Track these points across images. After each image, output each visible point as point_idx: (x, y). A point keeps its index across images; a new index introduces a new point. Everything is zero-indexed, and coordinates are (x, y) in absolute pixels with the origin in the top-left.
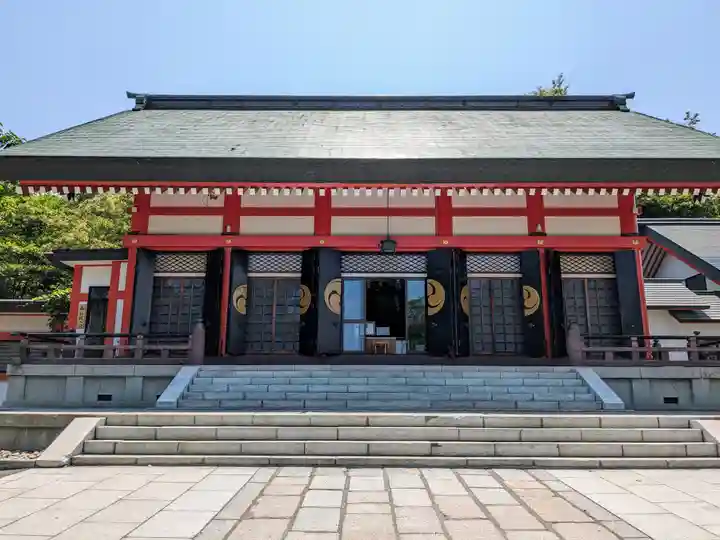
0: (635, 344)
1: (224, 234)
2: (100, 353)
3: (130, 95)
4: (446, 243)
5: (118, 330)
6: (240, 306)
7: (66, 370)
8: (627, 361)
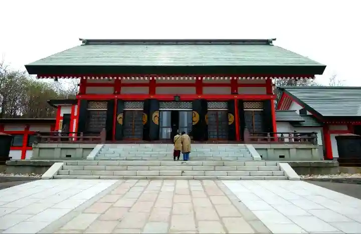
0: (269, 135)
1: (115, 94)
2: (67, 139)
3: (80, 40)
4: (200, 97)
5: (74, 131)
6: (120, 122)
7: (54, 145)
8: (266, 142)
